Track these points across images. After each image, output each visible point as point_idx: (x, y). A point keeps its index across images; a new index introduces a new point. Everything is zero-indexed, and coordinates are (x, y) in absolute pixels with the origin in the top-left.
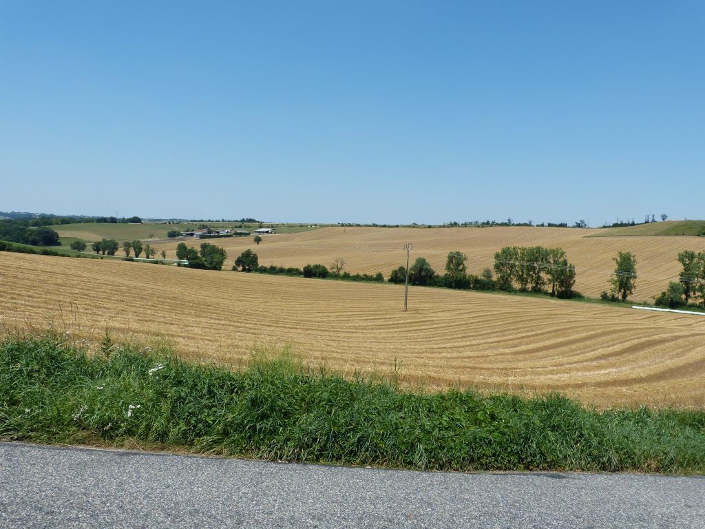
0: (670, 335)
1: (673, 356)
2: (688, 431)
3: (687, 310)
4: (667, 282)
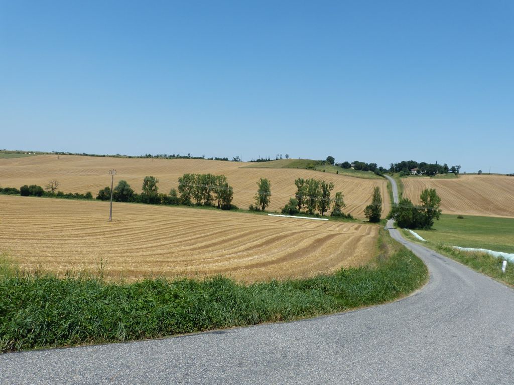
0: (290, 232)
1: (291, 245)
2: (299, 292)
3: (299, 216)
4: (289, 198)
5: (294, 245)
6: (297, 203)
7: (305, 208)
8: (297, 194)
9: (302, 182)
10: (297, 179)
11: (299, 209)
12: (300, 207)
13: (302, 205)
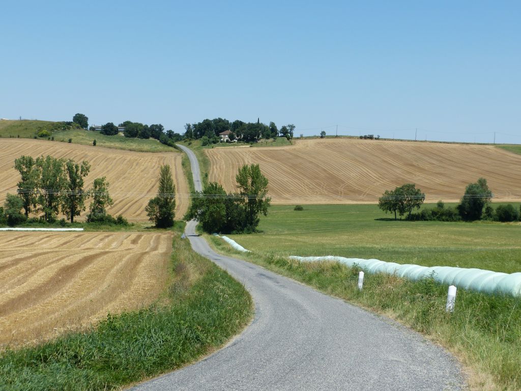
0: (10, 259)
1: (13, 284)
3: (28, 226)
4: (4, 195)
5: (20, 282)
6: (21, 203)
7: (37, 211)
8: (20, 185)
9: (29, 162)
10: (19, 157)
11: (26, 214)
12: (28, 210)
13: (32, 207)
